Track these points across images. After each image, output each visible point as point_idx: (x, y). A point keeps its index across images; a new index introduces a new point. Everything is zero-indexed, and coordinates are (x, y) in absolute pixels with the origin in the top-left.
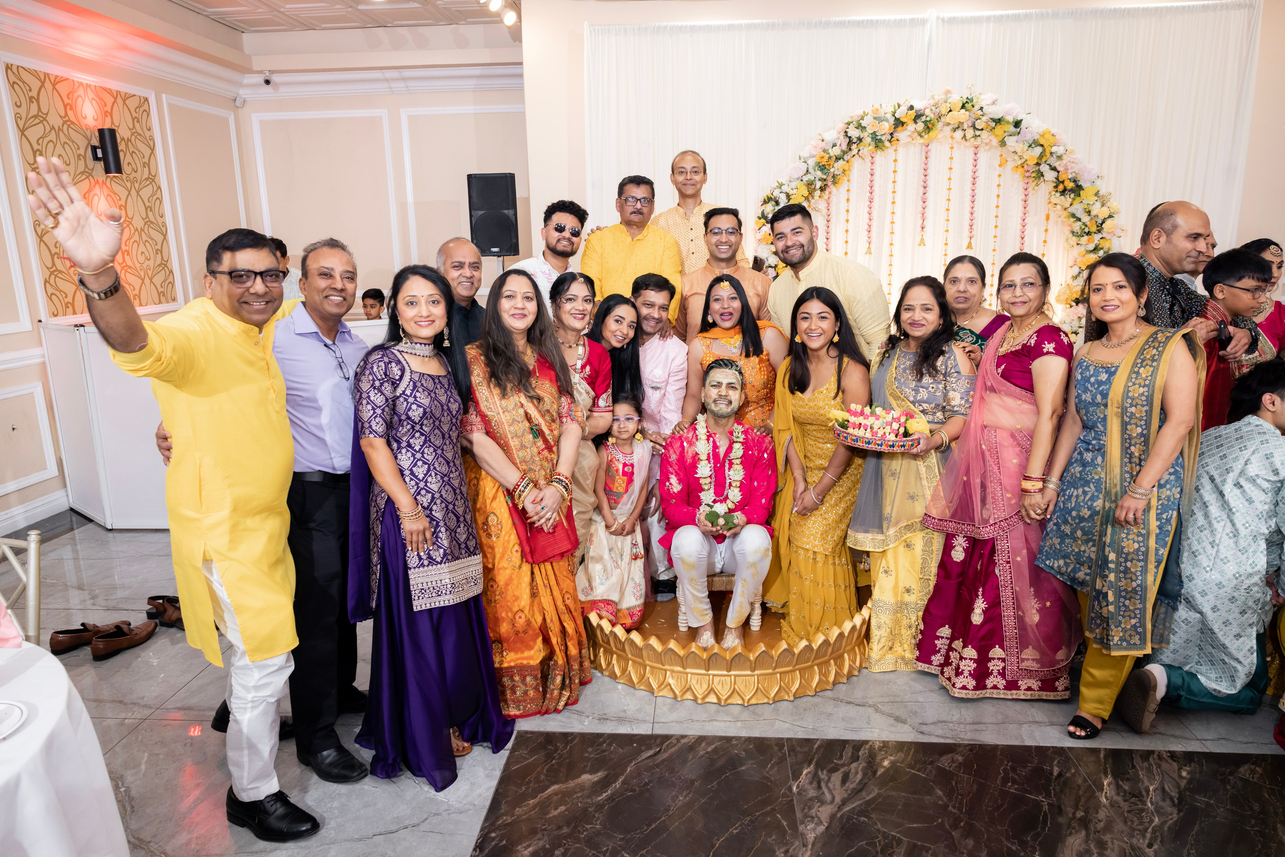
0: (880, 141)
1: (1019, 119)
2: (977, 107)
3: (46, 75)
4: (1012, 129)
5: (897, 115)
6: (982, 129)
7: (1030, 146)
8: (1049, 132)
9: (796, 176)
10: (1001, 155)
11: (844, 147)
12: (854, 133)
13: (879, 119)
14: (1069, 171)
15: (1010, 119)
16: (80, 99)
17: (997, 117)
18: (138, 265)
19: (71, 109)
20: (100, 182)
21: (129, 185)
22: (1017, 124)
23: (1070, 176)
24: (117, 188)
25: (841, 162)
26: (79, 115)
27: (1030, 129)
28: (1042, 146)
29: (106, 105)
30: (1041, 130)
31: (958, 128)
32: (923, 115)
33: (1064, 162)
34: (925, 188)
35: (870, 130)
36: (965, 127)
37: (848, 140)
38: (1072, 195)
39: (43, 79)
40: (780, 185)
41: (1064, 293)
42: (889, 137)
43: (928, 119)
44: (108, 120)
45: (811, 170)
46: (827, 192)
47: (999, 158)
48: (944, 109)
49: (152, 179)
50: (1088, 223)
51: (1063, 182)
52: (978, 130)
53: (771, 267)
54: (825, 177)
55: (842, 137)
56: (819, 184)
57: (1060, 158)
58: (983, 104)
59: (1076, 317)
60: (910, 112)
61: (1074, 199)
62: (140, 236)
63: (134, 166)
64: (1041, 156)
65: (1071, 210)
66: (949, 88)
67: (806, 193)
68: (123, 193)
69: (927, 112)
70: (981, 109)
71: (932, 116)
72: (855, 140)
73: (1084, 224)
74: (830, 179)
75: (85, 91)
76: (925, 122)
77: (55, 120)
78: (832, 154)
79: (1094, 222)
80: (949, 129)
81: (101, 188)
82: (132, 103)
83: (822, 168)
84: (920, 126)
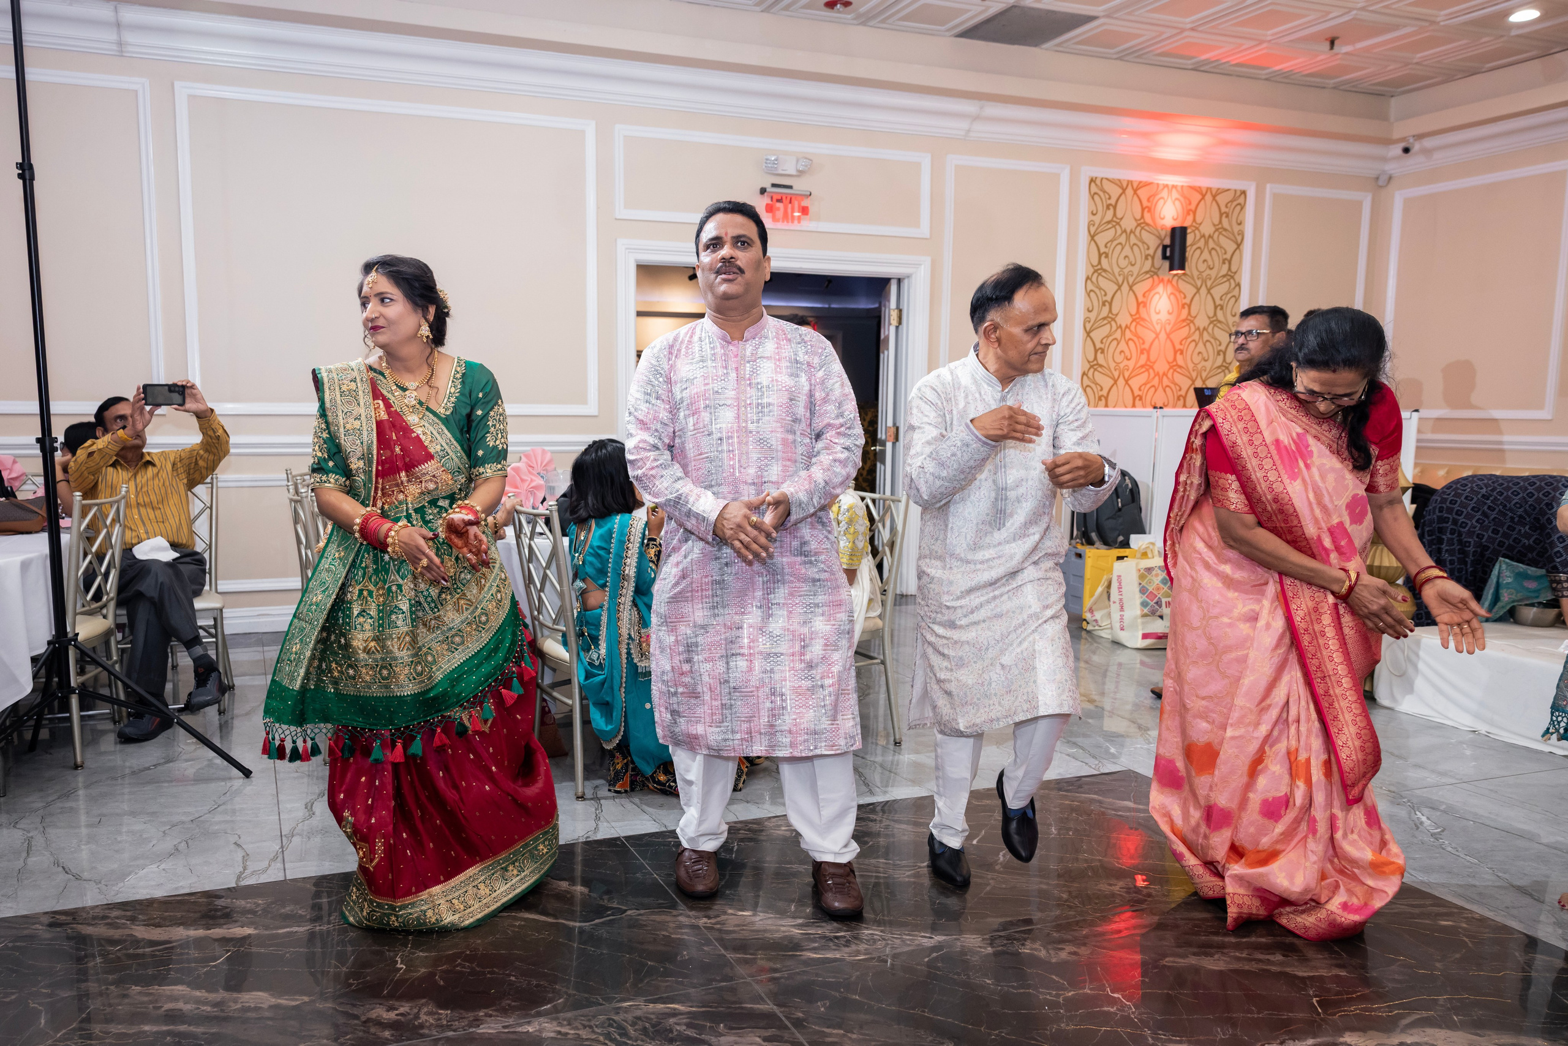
3: (1130, 182)
16: (1161, 202)
18: (1191, 366)
19: (1149, 211)
20: (1166, 279)
21: (1199, 283)
24: (1183, 285)
26: (1157, 215)
29: (1190, 203)
39: (1123, 187)
44: (1190, 218)
49: (1231, 276)
62: (1201, 335)
63: (1210, 263)
68: (1189, 290)
75: (1170, 192)
77: (1128, 224)
81: (1165, 288)
82: (1222, 199)
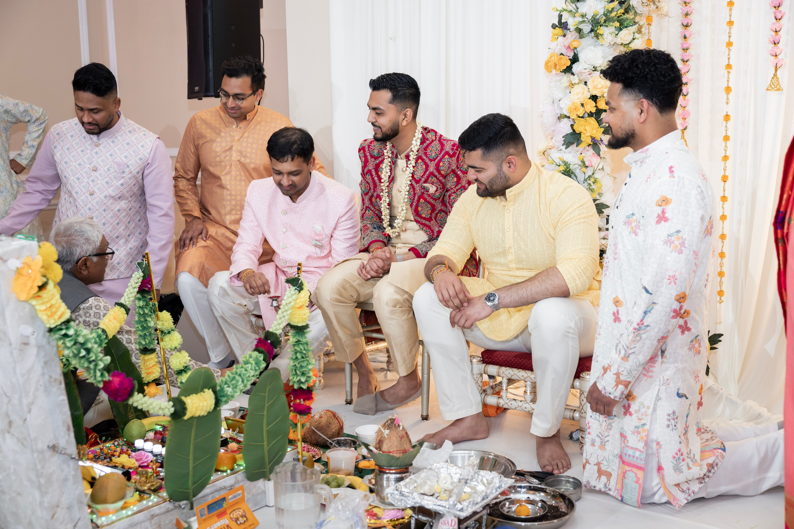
53: (565, 116)
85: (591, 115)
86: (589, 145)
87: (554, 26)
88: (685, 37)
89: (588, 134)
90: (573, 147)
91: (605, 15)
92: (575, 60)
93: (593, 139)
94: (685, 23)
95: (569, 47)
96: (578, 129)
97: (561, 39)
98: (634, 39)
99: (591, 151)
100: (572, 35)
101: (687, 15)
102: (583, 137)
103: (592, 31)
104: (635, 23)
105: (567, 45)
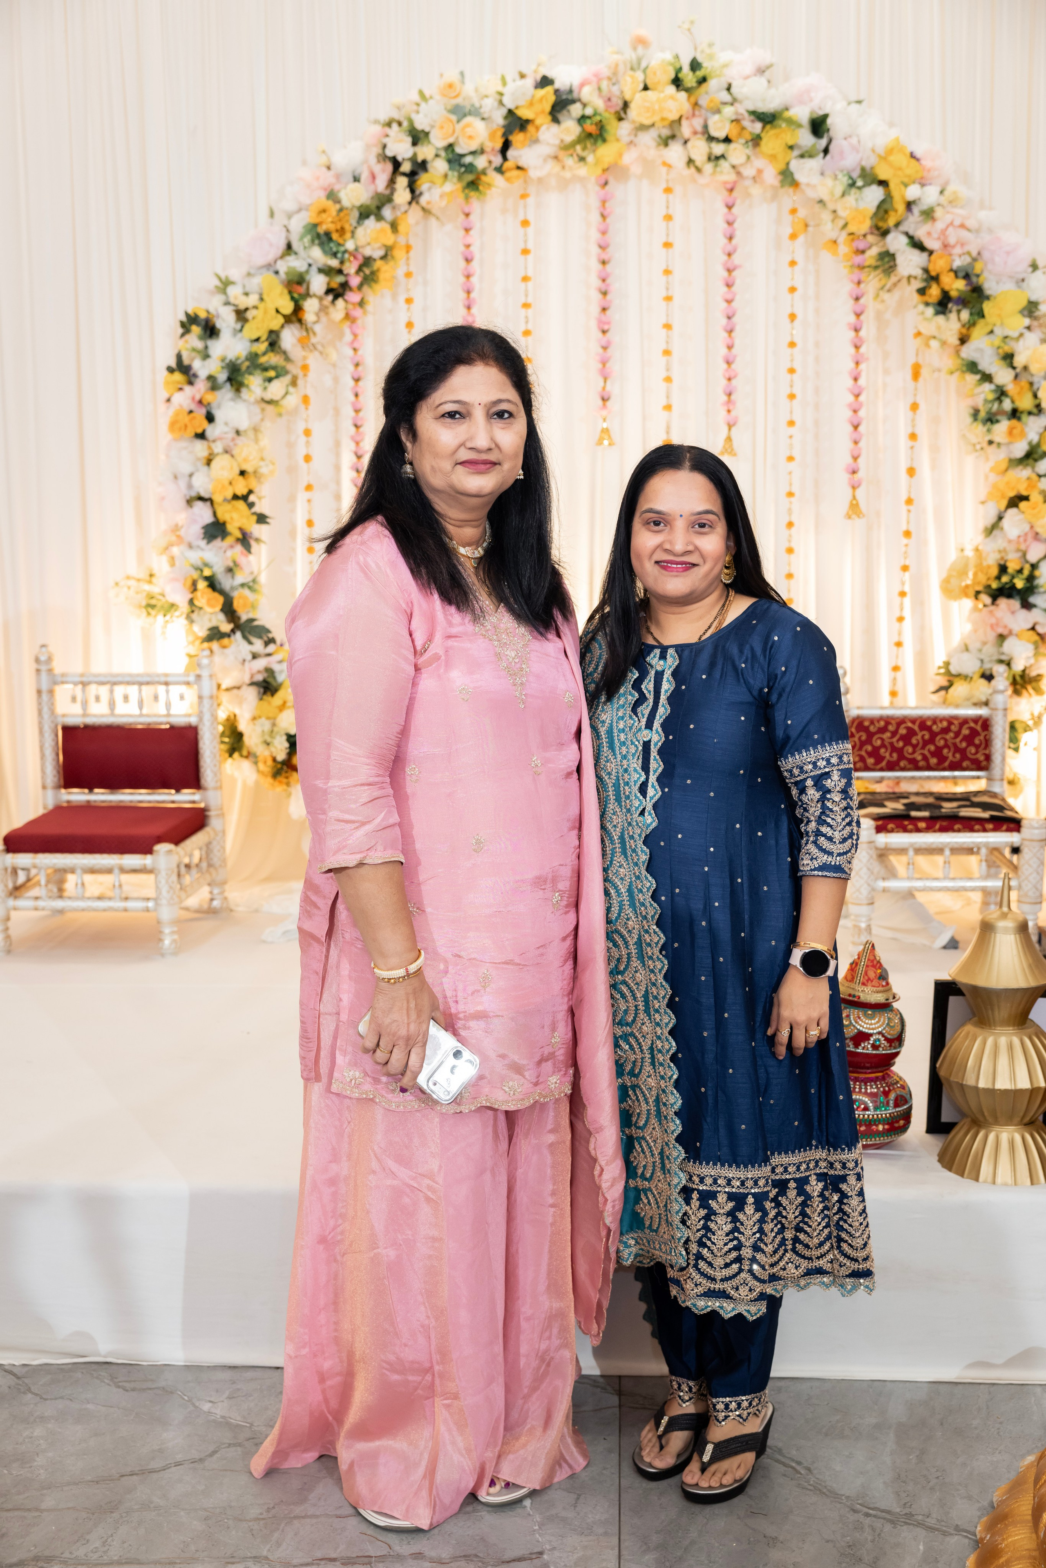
0: (470, 168)
1: (821, 113)
2: (712, 84)
4: (806, 138)
5: (509, 103)
6: (727, 140)
7: (853, 184)
8: (901, 149)
9: (261, 261)
10: (794, 211)
11: (381, 184)
12: (402, 148)
13: (460, 112)
14: (957, 250)
15: (802, 114)
17: (768, 106)
22: (818, 126)
23: (957, 263)
25: (371, 222)
27: (854, 141)
28: (883, 183)
30: (882, 143)
31: (673, 137)
32: (573, 101)
33: (940, 225)
34: (605, 294)
35: (438, 140)
36: (686, 130)
37: (389, 167)
38: (965, 315)
40: (225, 284)
41: (963, 573)
42: (498, 160)
43: (589, 111)
45: (295, 246)
46: (340, 302)
47: (788, 218)
48: (629, 86)
50: (1010, 388)
51: (936, 279)
52: (717, 140)
53: (201, 499)
54: (334, 263)
55: (373, 160)
56: (318, 283)
57: (929, 214)
58: (733, 75)
59: (991, 636)
60: (541, 92)
61: (971, 325)
64: (883, 209)
65: (968, 352)
66: (643, 32)
67: (288, 307)
69: (587, 93)
70: (729, 89)
71: (600, 104)
72: (406, 167)
73: (1001, 393)
74: (351, 268)
76: (582, 119)
78: (346, 202)
79: (1024, 383)
80: (648, 139)
83: (324, 239)
84: (569, 129)
85: (235, 497)
86: (238, 540)
87: (170, 370)
88: (357, 395)
89: (238, 524)
90: (218, 542)
91: (247, 359)
92: (210, 418)
93: (241, 529)
94: (356, 377)
95: (200, 402)
96: (222, 516)
97: (188, 389)
98: (287, 393)
99: (239, 548)
100: (201, 386)
101: (357, 365)
102: (230, 528)
103: (230, 379)
104: (287, 372)
105: (198, 398)
